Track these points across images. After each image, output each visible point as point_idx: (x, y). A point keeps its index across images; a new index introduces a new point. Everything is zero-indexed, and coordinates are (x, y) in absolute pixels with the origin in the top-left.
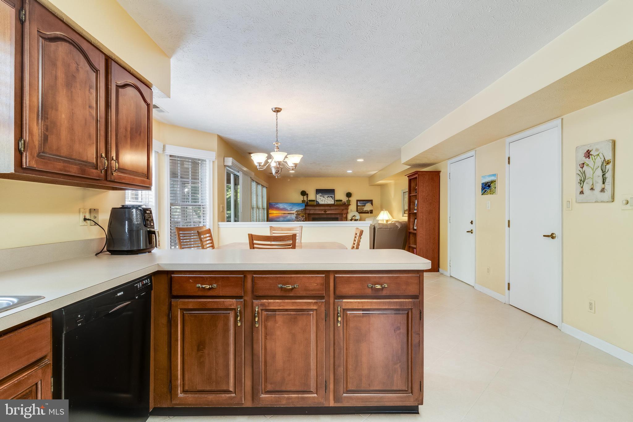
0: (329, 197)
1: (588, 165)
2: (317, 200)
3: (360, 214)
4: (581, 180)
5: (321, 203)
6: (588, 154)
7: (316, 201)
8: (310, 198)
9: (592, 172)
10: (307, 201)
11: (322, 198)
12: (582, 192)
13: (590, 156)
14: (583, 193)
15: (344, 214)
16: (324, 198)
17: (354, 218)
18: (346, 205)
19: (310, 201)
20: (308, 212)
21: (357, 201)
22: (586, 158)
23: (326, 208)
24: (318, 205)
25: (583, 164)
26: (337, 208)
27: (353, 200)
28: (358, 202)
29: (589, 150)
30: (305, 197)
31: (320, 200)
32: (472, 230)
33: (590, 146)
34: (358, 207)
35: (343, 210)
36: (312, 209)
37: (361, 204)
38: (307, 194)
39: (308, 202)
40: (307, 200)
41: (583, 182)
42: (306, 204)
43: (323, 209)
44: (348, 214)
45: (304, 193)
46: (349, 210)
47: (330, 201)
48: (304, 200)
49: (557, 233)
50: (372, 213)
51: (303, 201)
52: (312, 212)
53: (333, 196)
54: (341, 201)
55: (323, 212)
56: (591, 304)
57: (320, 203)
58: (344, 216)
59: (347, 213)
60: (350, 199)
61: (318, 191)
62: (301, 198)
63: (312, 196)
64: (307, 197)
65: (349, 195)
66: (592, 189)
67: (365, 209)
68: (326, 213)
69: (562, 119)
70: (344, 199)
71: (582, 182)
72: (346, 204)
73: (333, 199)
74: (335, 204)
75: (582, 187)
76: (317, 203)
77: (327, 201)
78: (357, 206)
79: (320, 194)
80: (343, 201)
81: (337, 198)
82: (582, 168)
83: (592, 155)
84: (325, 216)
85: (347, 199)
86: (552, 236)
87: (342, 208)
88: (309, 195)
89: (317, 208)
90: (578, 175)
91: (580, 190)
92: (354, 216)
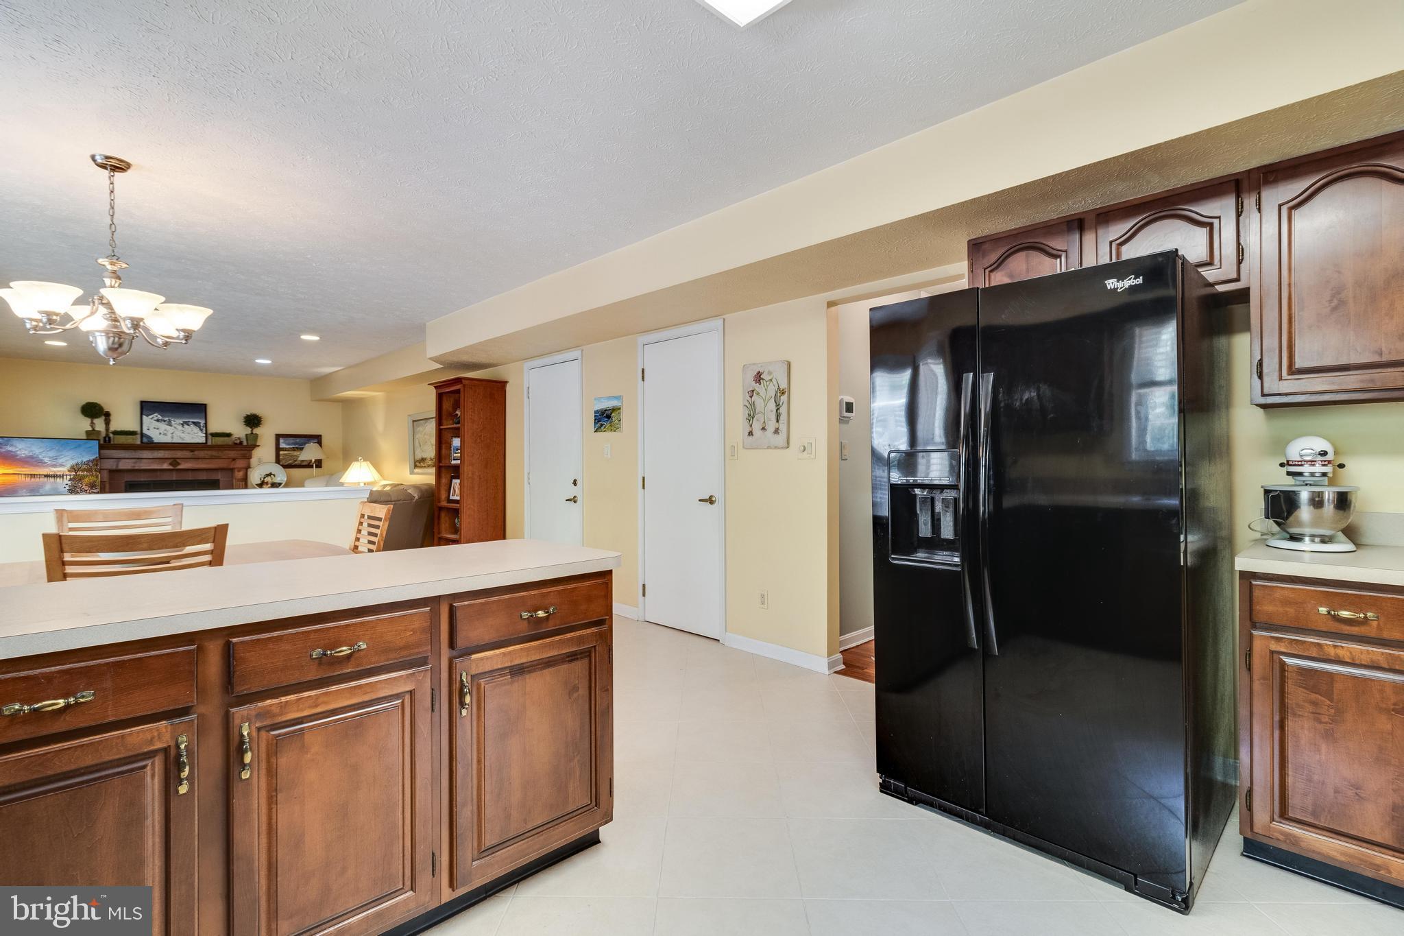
0: (187, 423)
1: (758, 394)
2: (145, 431)
3: (287, 470)
4: (749, 415)
5: (157, 438)
6: (758, 378)
7: (142, 435)
8: (114, 426)
9: (763, 405)
10: (107, 435)
11: (163, 426)
12: (751, 433)
13: (761, 381)
14: (752, 435)
15: (239, 471)
16: (171, 426)
17: (268, 479)
18: (246, 448)
19: (116, 433)
20: (110, 465)
21: (278, 437)
22: (756, 383)
23: (179, 454)
24: (149, 444)
25: (753, 391)
26: (214, 453)
27: (266, 435)
28: (281, 440)
29: (759, 372)
30: (96, 421)
31: (158, 432)
32: (575, 497)
33: (762, 366)
34: (281, 452)
35: (234, 459)
36: (127, 456)
37: (289, 444)
38: (107, 415)
39: (111, 435)
40: (107, 429)
41: (753, 418)
42: (102, 442)
43: (166, 456)
44: (249, 470)
45: (92, 410)
46: (254, 461)
47: (193, 435)
48: (94, 430)
49: (718, 496)
50: (321, 467)
51: (91, 435)
52: (124, 465)
53: (202, 422)
54: (229, 435)
55: (166, 466)
56: (763, 596)
57: (155, 441)
58: (240, 475)
59: (248, 467)
60: (256, 431)
61: (147, 407)
62: (85, 424)
63: (125, 419)
64: (107, 422)
65: (253, 421)
66: (763, 429)
67: (301, 458)
68: (179, 467)
69: (724, 320)
70: (239, 431)
71: (751, 417)
72: (245, 443)
73: (201, 430)
74: (209, 443)
75: (751, 426)
76: (145, 440)
77: (183, 435)
78: (278, 449)
79: (157, 416)
80: (233, 437)
81: (214, 427)
82: (751, 397)
83: (763, 379)
84: (174, 477)
85: (248, 430)
86: (711, 501)
87: (232, 454)
88: (112, 418)
89: (146, 454)
90: (745, 407)
91: (748, 429)
92: (270, 474)
